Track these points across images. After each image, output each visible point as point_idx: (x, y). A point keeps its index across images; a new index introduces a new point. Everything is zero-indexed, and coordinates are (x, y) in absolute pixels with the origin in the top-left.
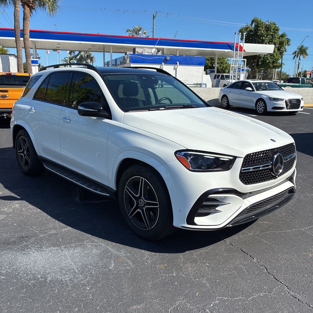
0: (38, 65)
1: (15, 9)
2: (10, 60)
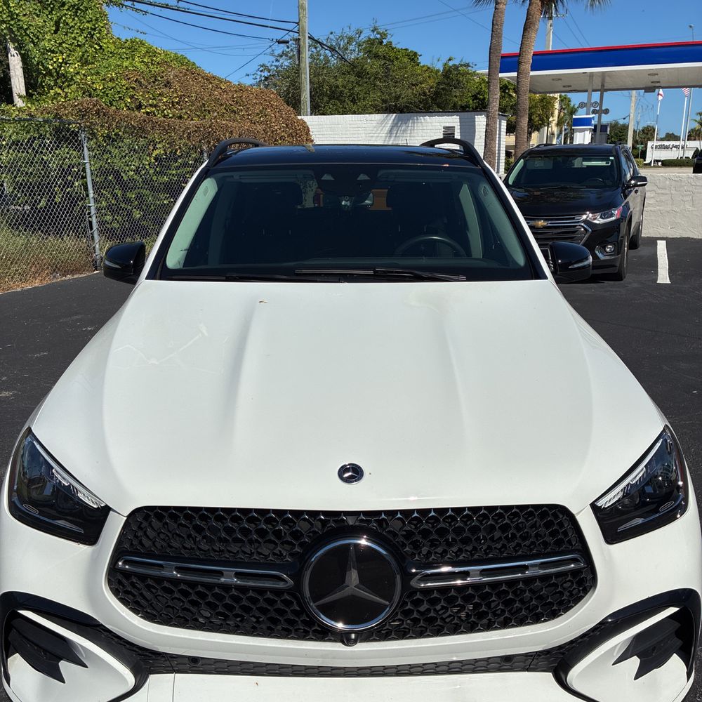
0: (593, 128)
1: (496, 9)
2: (476, 123)
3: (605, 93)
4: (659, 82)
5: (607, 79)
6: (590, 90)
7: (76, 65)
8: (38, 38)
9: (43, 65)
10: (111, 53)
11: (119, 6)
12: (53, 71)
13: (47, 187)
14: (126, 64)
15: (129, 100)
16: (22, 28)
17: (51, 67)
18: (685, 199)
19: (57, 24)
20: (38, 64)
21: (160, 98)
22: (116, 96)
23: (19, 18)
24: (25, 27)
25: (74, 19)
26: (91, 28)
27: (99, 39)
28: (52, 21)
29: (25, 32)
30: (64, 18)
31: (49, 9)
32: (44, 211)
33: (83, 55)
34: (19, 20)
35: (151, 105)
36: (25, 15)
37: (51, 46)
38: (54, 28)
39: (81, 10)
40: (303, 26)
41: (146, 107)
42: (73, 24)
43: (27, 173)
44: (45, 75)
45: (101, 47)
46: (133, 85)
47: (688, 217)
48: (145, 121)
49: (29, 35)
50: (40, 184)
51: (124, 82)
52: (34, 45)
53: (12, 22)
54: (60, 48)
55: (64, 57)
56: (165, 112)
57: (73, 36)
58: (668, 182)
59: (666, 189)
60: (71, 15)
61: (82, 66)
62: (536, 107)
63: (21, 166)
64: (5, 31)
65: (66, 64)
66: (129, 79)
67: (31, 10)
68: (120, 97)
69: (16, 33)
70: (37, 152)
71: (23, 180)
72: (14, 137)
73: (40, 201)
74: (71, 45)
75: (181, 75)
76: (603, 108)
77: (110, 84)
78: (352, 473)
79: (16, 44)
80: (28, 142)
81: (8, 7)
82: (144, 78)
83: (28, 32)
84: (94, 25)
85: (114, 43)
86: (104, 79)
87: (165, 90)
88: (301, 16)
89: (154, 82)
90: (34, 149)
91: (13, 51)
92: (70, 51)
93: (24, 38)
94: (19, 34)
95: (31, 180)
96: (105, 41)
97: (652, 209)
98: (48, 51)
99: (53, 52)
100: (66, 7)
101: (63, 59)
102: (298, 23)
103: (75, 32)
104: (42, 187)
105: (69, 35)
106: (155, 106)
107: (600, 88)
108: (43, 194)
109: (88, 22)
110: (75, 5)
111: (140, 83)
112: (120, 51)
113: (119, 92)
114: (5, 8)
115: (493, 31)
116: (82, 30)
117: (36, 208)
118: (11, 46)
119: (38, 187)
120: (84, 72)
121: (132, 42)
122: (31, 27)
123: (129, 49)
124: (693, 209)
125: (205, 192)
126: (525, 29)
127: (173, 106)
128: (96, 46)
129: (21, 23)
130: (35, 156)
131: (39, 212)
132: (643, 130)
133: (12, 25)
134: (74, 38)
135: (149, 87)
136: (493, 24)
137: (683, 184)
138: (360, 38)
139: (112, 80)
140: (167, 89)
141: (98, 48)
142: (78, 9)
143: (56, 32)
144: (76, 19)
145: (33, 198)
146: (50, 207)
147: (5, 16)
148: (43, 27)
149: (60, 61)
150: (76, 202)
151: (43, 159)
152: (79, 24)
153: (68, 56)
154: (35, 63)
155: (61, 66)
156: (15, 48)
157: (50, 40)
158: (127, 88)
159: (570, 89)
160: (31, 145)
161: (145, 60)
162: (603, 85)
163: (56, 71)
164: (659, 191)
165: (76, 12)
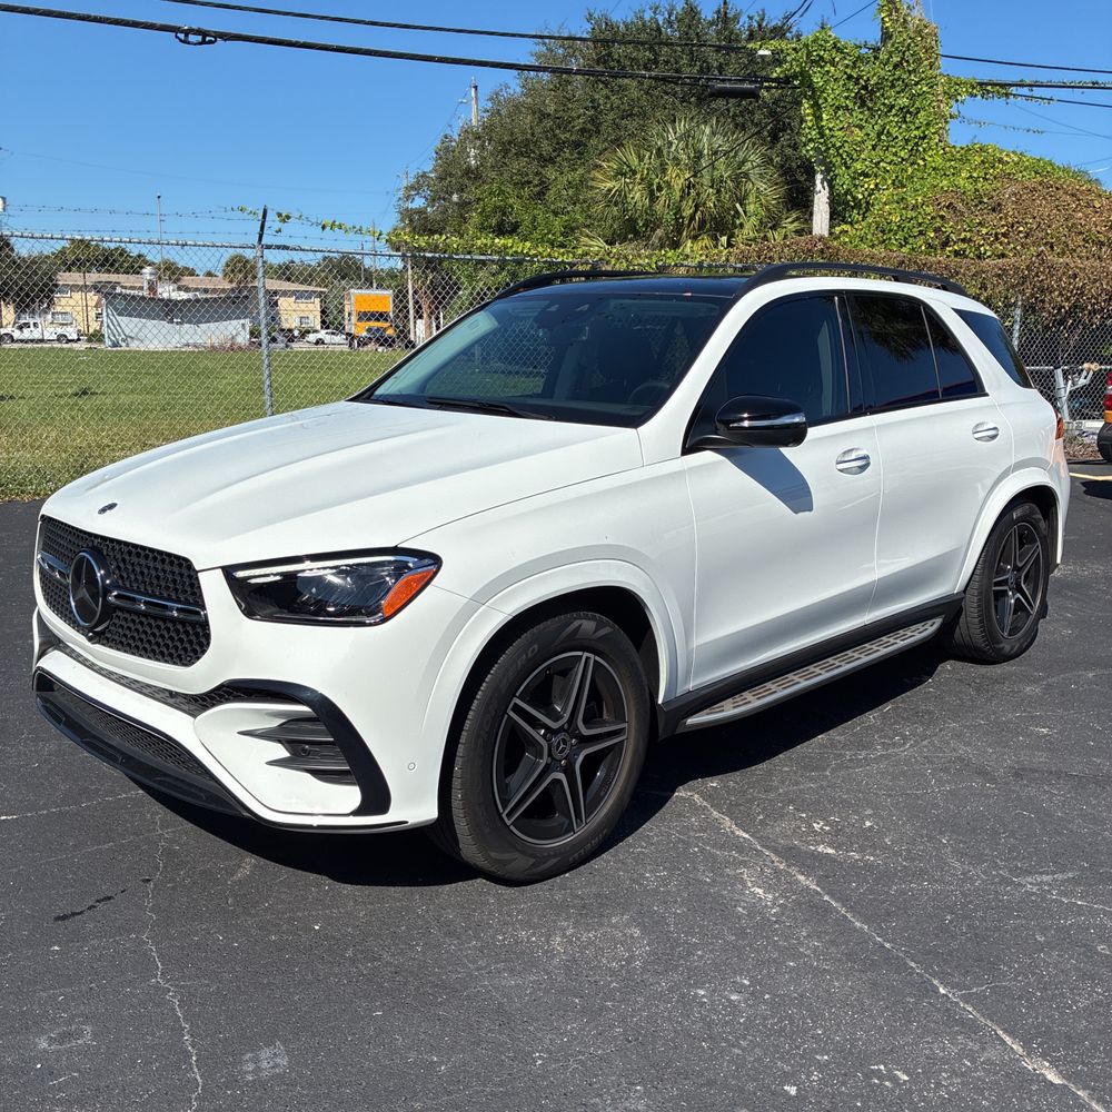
9: (851, 194)
17: (860, 197)
20: (846, 193)
41: (955, 243)
46: (942, 213)
49: (841, 155)
56: (982, 249)
57: (894, 150)
66: (939, 204)
77: (911, 214)
83: (841, 151)
98: (860, 175)
99: (866, 175)
100: (894, 111)
109: (918, 128)
113: (920, 224)
116: (907, 141)
122: (846, 145)
127: (997, 239)
142: (908, 112)
149: (872, 186)
161: (975, 175)
165: (905, 117)
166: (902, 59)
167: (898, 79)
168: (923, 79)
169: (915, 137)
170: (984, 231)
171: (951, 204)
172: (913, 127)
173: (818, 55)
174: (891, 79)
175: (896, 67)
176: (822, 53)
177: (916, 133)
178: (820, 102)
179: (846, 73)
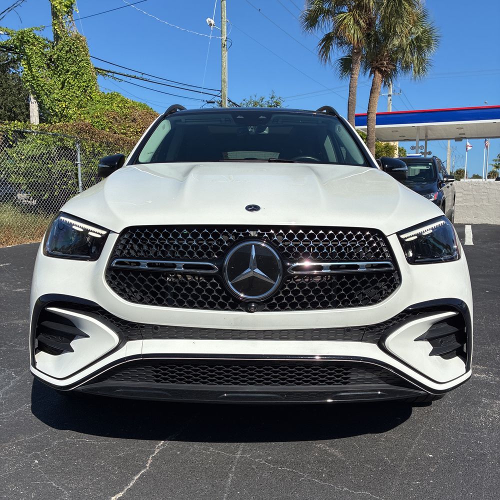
3: (428, 142)
4: (464, 134)
5: (429, 132)
6: (418, 139)
7: (74, 109)
8: (50, 92)
9: (52, 109)
10: (98, 101)
11: (104, 75)
12: (59, 113)
13: (49, 186)
14: (107, 107)
15: (108, 130)
16: (40, 85)
17: (57, 111)
18: (482, 198)
19: (63, 84)
20: (49, 109)
21: (128, 129)
22: (100, 127)
23: (38, 79)
24: (42, 85)
25: (74, 80)
26: (86, 86)
27: (90, 93)
28: (60, 81)
29: (42, 88)
30: (68, 80)
31: (58, 74)
32: (46, 202)
33: (79, 103)
34: (38, 80)
35: (122, 133)
36: (42, 77)
37: (58, 97)
38: (61, 86)
39: (79, 74)
40: (224, 93)
42: (73, 83)
43: (37, 177)
44: (53, 116)
45: (91, 98)
47: (486, 210)
48: (119, 139)
49: (44, 90)
50: (45, 184)
51: (105, 118)
52: (47, 97)
53: (34, 82)
54: (64, 99)
55: (67, 104)
57: (73, 91)
58: (470, 187)
59: (469, 191)
60: (72, 78)
61: (78, 109)
62: (382, 151)
63: (33, 172)
64: (28, 87)
65: (67, 108)
66: (109, 117)
67: (47, 74)
68: (102, 128)
69: (36, 88)
70: (45, 163)
71: (34, 181)
72: (30, 153)
73: (44, 195)
74: (72, 96)
75: (143, 115)
76: (428, 151)
77: (96, 120)
78: (253, 208)
79: (35, 96)
80: (40, 156)
81: (32, 71)
82: (119, 116)
83: (43, 88)
84: (88, 84)
85: (100, 95)
86: (93, 117)
87: (132, 124)
88: (223, 86)
89: (125, 119)
90: (43, 161)
91: (33, 100)
92: (71, 100)
93: (41, 92)
94: (37, 89)
95: (39, 181)
96: (94, 94)
97: (461, 204)
98: (56, 100)
99: (59, 101)
100: (70, 73)
101: (66, 106)
102: (221, 91)
103: (75, 88)
104: (46, 186)
105: (71, 90)
106: (125, 134)
107: (425, 138)
108: (47, 190)
109: (84, 82)
110: (75, 72)
111: (116, 119)
112: (104, 100)
113: (102, 125)
114: (29, 72)
115: (350, 91)
116: (79, 87)
117: (41, 200)
118: (32, 97)
119: (44, 186)
120: (79, 112)
121: (112, 95)
122: (46, 85)
123: (110, 98)
124: (489, 204)
125: (164, 128)
126: (371, 92)
127: (137, 134)
128: (88, 97)
129: (39, 82)
130: (43, 165)
131: (43, 202)
132: (457, 172)
133: (33, 83)
134: (74, 92)
135: (122, 122)
136: (350, 87)
137: (481, 188)
138: (262, 103)
139: (98, 117)
140: (134, 123)
141: (89, 98)
143: (62, 88)
144: (76, 80)
145: (39, 193)
146: (51, 200)
147: (29, 77)
148: (54, 85)
149: (64, 106)
150: (69, 195)
151: (48, 168)
152: (77, 84)
153: (69, 103)
154: (47, 108)
155: (64, 110)
156: (34, 98)
157: (58, 93)
158: (107, 122)
159: (405, 138)
160: (41, 159)
161: (120, 105)
162: (426, 136)
163: (61, 113)
164: (465, 193)
166: (70, 49)
167: (69, 58)
168: (83, 60)
169: (83, 86)
170: (132, 130)
171: (114, 117)
172: (82, 81)
173: (27, 39)
174: (65, 57)
175: (67, 52)
176: (29, 39)
177: (84, 84)
178: (31, 62)
179: (40, 51)
